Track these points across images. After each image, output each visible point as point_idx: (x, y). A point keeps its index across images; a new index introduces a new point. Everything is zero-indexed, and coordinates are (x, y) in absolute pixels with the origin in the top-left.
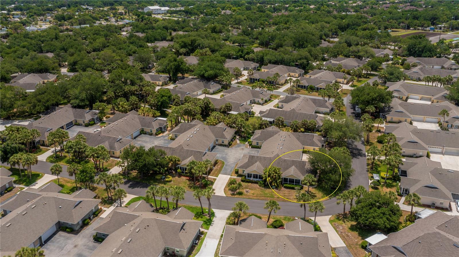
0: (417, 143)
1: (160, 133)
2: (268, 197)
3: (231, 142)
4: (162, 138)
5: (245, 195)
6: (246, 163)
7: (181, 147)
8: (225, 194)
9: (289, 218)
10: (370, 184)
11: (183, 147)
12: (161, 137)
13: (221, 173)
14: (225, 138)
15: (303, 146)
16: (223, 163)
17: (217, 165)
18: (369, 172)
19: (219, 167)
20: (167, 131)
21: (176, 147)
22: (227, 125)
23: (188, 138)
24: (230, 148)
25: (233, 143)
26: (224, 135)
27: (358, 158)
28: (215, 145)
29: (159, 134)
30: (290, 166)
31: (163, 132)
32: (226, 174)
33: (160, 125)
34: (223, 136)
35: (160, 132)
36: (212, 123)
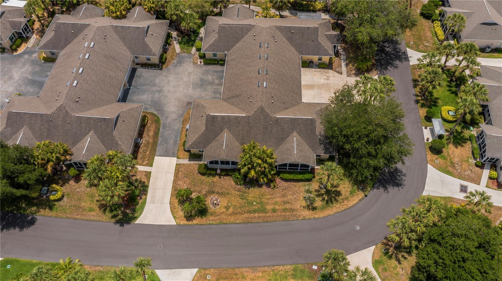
0: (496, 24)
1: (21, 44)
2: (255, 211)
3: (165, 55)
4: (26, 56)
5: (212, 214)
6: (203, 133)
7: (64, 111)
8: (174, 217)
9: (301, 270)
10: (426, 141)
11: (67, 112)
12: (24, 53)
13: (157, 153)
14: (150, 52)
15: (301, 56)
16: (157, 121)
17: (146, 129)
18: (419, 104)
19: (151, 133)
20: (33, 33)
21: (54, 113)
22: (149, 12)
23: (75, 79)
24: (164, 72)
25: (168, 55)
26: (148, 46)
27: (396, 67)
28: (135, 67)
29: (19, 46)
30: (288, 134)
31: (26, 39)
32: (166, 154)
33: (14, 28)
34: (146, 49)
35: (19, 41)
36: (118, 13)
